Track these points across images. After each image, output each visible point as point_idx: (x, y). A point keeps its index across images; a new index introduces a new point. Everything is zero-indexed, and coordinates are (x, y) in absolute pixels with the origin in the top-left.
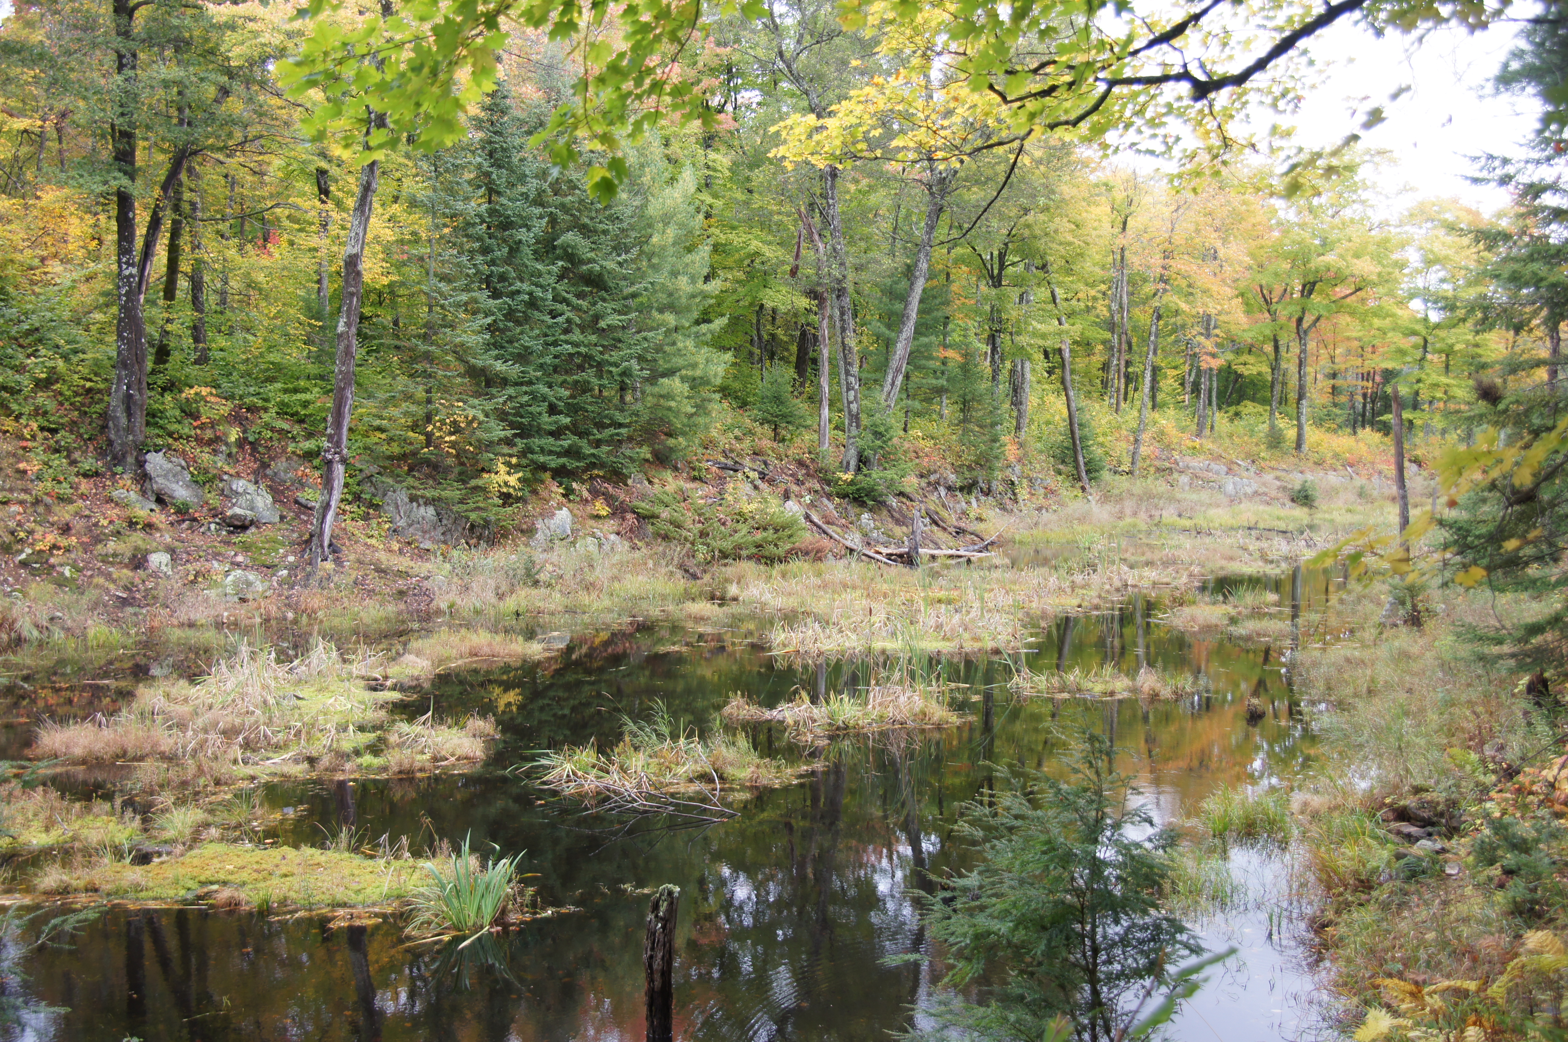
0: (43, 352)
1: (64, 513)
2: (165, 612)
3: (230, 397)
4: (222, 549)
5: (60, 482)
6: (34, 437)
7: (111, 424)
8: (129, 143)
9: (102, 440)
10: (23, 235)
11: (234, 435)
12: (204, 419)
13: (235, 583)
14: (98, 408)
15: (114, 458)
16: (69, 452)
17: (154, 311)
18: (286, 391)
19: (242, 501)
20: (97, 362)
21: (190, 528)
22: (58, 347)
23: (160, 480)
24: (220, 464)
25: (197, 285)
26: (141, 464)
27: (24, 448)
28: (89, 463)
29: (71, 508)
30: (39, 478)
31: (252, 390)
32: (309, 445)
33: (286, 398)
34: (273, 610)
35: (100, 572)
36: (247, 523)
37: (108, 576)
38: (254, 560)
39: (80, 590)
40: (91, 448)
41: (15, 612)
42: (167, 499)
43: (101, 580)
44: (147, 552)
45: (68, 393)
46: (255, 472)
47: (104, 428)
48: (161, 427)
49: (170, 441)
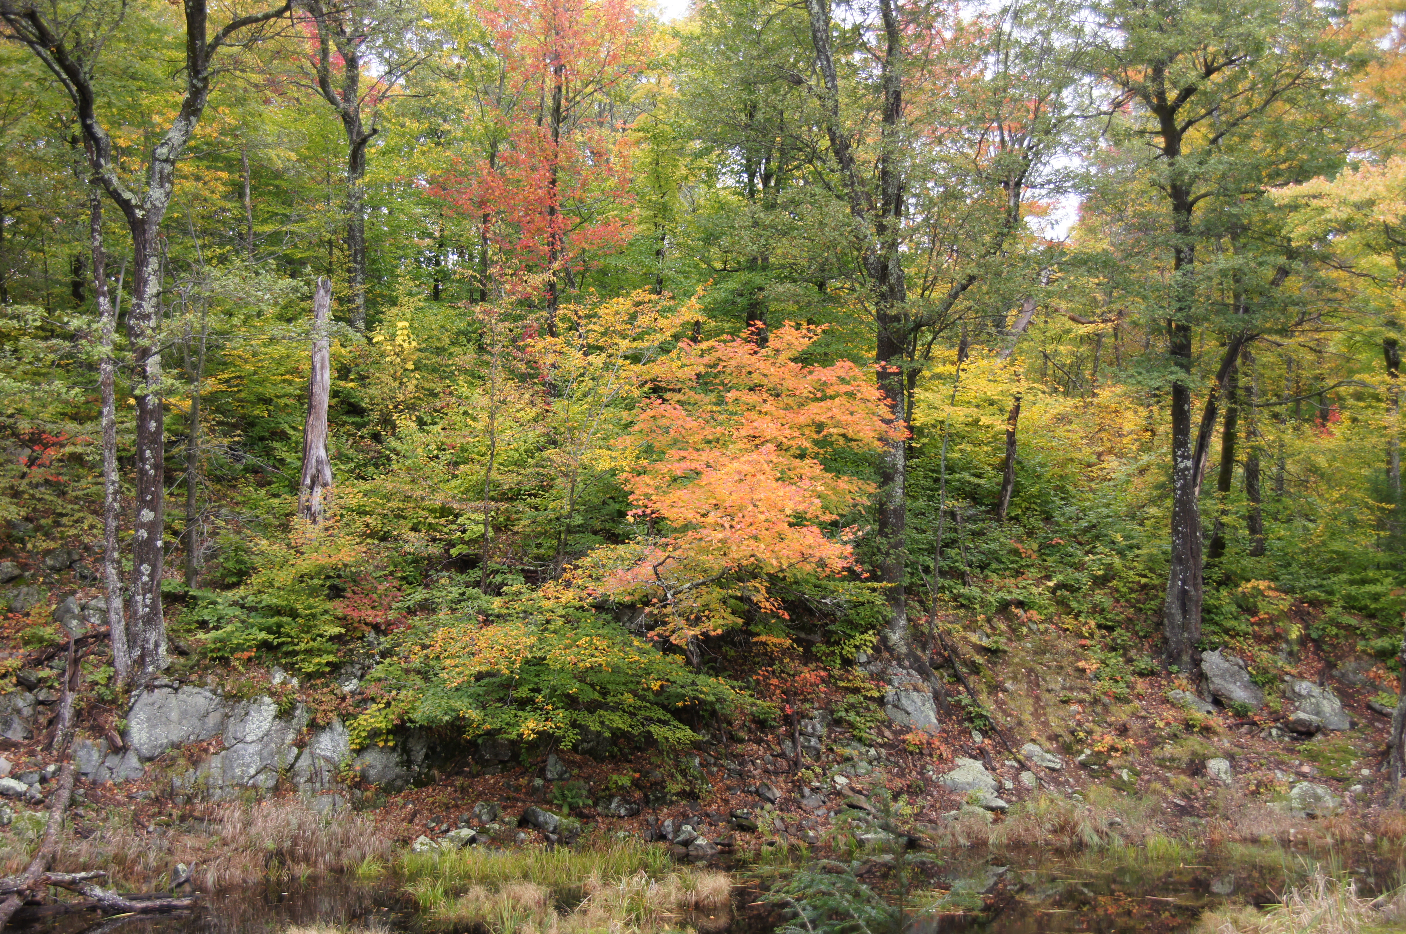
0: (1100, 548)
1: (1121, 714)
2: (1225, 824)
3: (1289, 590)
4: (1286, 757)
5: (1117, 681)
6: (1092, 635)
7: (1166, 621)
8: (1185, 336)
9: (1157, 638)
10: (1082, 434)
11: (1295, 631)
12: (1262, 615)
13: (1302, 797)
14: (1153, 604)
15: (1170, 656)
16: (1126, 649)
17: (1209, 503)
18: (1352, 583)
19: (1306, 704)
20: (1151, 558)
21: (1250, 733)
22: (1113, 543)
23: (1217, 680)
24: (1280, 664)
25: (1252, 472)
26: (1197, 663)
27: (1083, 646)
28: (1144, 662)
29: (1127, 708)
30: (1097, 677)
31: (1313, 582)
32: (1383, 643)
33: (1353, 590)
34: (1347, 830)
35: (1158, 778)
36: (1312, 729)
37: (1166, 782)
38: (1322, 771)
39: (1137, 795)
40: (1146, 646)
41: (1077, 814)
42: (1224, 701)
43: (1158, 786)
44: (1205, 758)
45: (1124, 590)
46: (1321, 673)
47: (1159, 624)
48: (1217, 624)
49: (1227, 638)
